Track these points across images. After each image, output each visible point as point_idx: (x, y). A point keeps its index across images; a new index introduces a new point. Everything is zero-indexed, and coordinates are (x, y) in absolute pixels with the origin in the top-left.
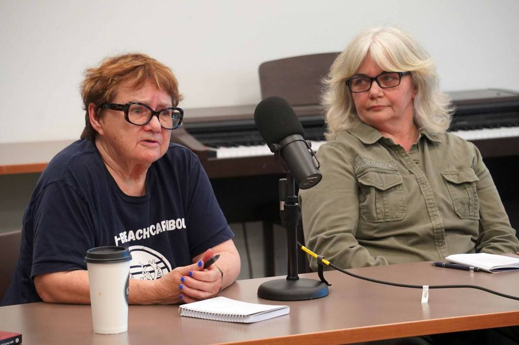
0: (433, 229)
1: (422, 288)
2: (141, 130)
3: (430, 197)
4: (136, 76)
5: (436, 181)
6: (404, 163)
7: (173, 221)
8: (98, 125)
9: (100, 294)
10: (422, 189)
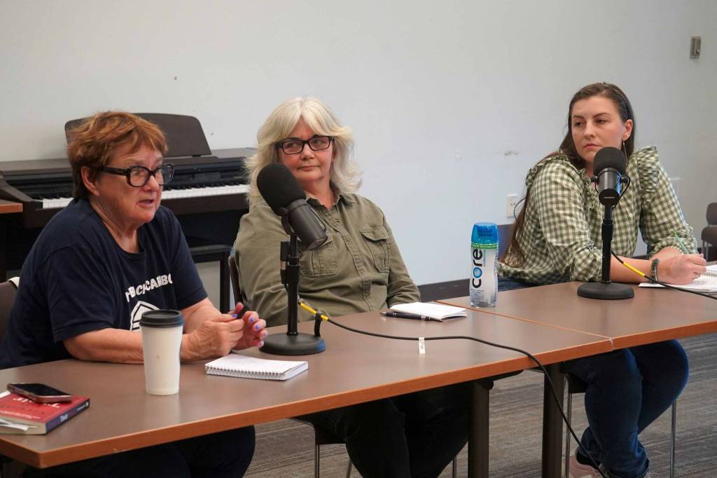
0: (362, 282)
1: (418, 339)
2: (140, 191)
3: (356, 254)
4: (132, 141)
5: (358, 239)
6: (328, 221)
7: (165, 276)
8: (93, 186)
9: (158, 357)
10: (348, 246)
